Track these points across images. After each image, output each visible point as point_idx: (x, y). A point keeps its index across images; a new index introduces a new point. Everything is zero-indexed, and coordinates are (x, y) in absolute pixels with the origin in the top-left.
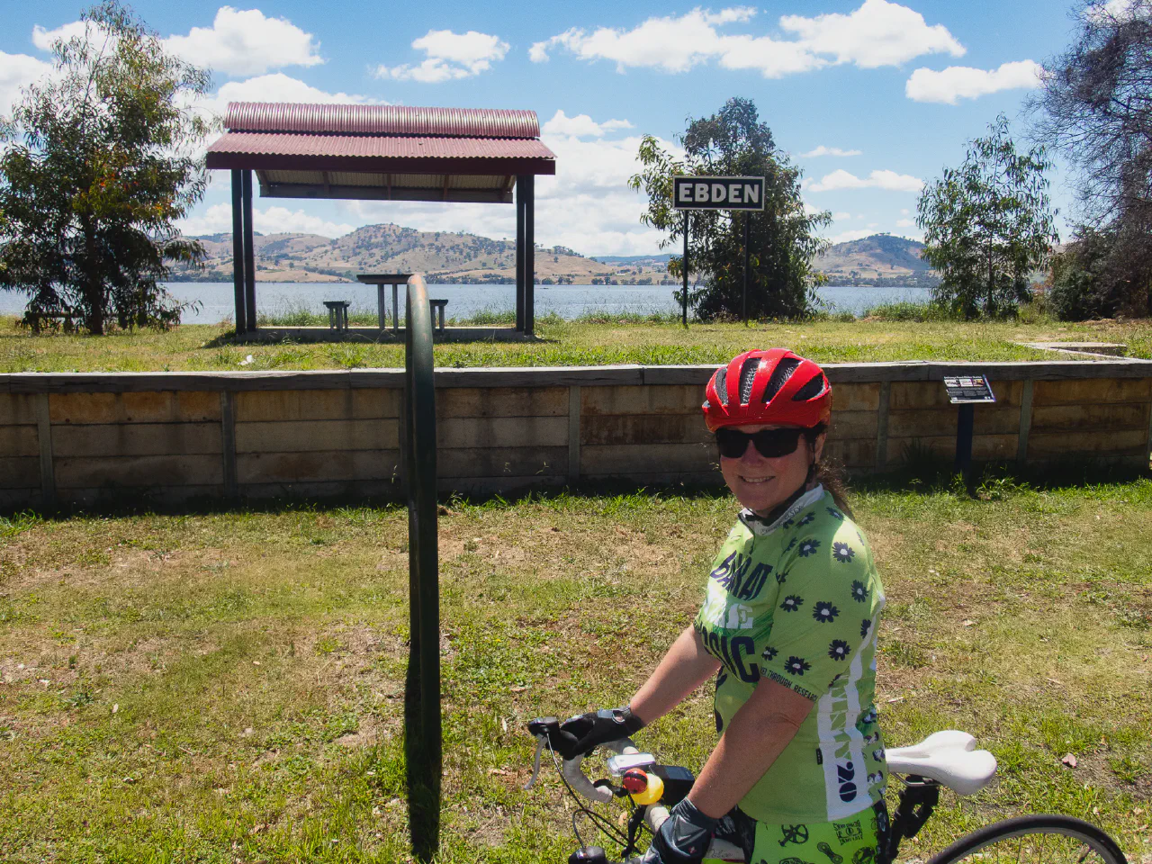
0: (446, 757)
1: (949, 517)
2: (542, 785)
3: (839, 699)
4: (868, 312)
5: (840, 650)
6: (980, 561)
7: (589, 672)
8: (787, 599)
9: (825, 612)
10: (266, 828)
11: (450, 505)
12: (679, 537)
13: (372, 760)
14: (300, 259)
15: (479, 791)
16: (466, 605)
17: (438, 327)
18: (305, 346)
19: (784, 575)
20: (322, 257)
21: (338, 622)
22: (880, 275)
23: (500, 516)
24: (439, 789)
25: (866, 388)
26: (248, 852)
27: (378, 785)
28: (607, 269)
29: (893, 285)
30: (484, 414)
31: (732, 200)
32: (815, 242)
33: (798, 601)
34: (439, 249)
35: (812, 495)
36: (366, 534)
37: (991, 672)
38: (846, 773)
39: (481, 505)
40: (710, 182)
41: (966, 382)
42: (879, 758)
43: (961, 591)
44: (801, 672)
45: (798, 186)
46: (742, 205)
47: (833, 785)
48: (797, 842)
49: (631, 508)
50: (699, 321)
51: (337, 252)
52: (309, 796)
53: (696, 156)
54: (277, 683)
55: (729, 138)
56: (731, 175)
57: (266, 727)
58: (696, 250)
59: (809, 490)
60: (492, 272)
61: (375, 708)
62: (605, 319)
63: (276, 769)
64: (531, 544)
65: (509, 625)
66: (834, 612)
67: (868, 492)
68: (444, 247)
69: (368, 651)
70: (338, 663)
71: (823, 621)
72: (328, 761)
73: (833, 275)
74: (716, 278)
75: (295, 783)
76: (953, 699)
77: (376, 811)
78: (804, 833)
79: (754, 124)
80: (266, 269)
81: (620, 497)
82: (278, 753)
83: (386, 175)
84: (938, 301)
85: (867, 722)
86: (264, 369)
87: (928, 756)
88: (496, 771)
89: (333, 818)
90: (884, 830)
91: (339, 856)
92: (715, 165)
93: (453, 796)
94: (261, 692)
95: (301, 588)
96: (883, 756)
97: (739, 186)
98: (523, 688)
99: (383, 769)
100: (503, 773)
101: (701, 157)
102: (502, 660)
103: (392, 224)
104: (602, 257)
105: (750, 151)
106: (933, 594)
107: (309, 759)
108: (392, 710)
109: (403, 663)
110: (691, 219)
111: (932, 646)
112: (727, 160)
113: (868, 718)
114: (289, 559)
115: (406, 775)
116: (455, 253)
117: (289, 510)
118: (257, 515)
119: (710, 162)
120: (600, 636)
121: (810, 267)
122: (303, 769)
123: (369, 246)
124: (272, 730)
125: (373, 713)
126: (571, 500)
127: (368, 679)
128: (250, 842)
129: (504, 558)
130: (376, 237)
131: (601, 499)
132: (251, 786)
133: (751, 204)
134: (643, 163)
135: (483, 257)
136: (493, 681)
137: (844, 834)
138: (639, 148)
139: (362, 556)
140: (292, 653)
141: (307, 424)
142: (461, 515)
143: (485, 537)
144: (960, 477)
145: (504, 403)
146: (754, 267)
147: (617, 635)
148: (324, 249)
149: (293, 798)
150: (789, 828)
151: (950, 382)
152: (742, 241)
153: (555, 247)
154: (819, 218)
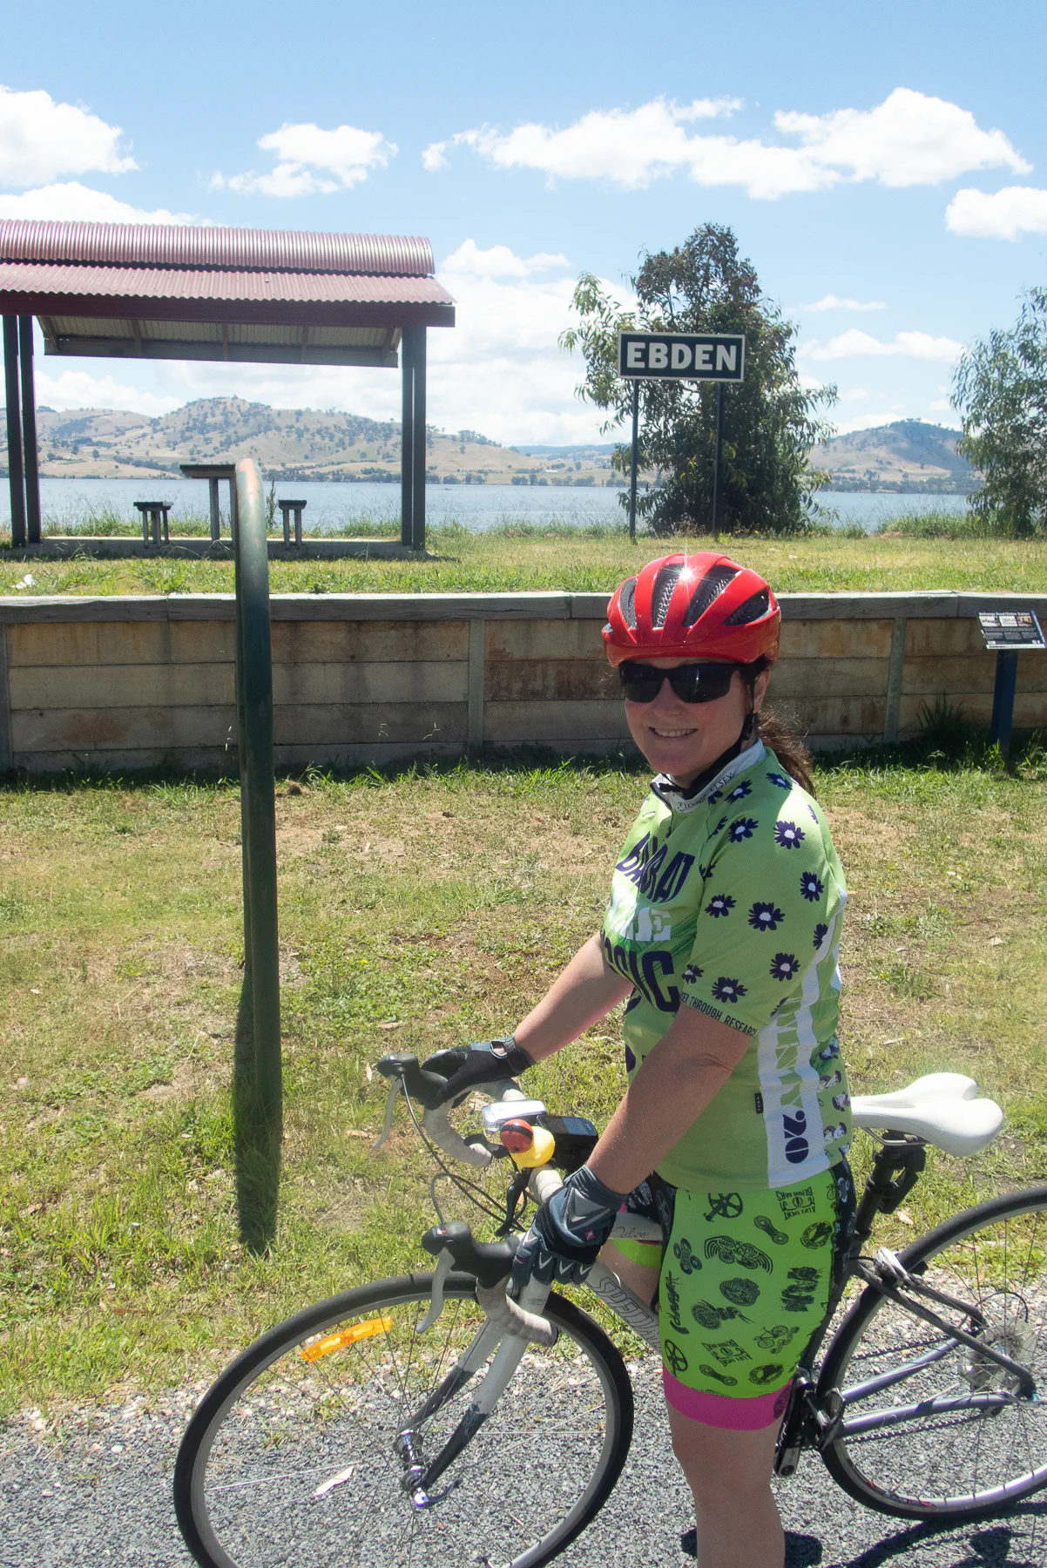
0: (287, 1116)
1: (979, 801)
2: (416, 1152)
3: (786, 1029)
4: (885, 526)
5: (785, 967)
6: (1017, 860)
7: (485, 1003)
8: (714, 899)
9: (765, 916)
10: (44, 1209)
11: (305, 781)
12: (615, 825)
13: (189, 1118)
14: (108, 446)
15: (332, 1159)
16: (322, 914)
17: (293, 539)
18: (106, 562)
19: (711, 867)
20: (138, 442)
21: (148, 937)
22: (905, 476)
23: (374, 795)
24: (278, 1157)
25: (874, 626)
26: (18, 1240)
27: (196, 1152)
28: (533, 463)
29: (923, 491)
30: (353, 657)
31: (699, 366)
32: (814, 428)
33: (729, 902)
34: (300, 434)
35: (749, 755)
36: (190, 819)
37: (1022, 1006)
38: (795, 1126)
39: (347, 781)
40: (669, 341)
41: (1008, 620)
42: (841, 1106)
43: (988, 899)
44: (734, 999)
45: (791, 349)
46: (713, 374)
47: (777, 1142)
48: (728, 1216)
49: (551, 786)
50: (651, 534)
51: (159, 436)
52: (103, 1166)
53: (652, 304)
54: (62, 1018)
55: (697, 280)
56: (701, 331)
57: (45, 1076)
58: (650, 435)
59: (746, 749)
60: (375, 466)
61: (195, 1051)
62: (525, 531)
63: (58, 1132)
64: (415, 833)
65: (379, 941)
66: (777, 916)
67: (872, 767)
68: (308, 430)
69: (187, 975)
70: (146, 991)
71: (763, 929)
72: (129, 1121)
73: (842, 475)
74: (677, 475)
75: (85, 1149)
76: (970, 1041)
77: (192, 1186)
78: (738, 1204)
79: (733, 262)
80: (60, 459)
81: (537, 772)
82: (63, 1110)
83: (220, 326)
84: (979, 511)
85: (825, 1058)
86: (47, 593)
87: (911, 1106)
88: (355, 1133)
89: (134, 1195)
90: (845, 1200)
91: (141, 1244)
92: (678, 318)
93: (297, 1165)
94: (41, 1030)
95: (98, 892)
96: (847, 1103)
97: (710, 348)
98: (395, 1024)
99: (204, 1131)
100: (365, 1135)
101: (658, 306)
102: (369, 987)
103: (236, 398)
104: (526, 448)
105: (726, 299)
106: (951, 903)
107: (104, 1118)
108: (217, 1053)
109: (234, 991)
110: (644, 393)
111: (947, 972)
112: (695, 311)
113: (827, 1052)
114: (83, 853)
115: (234, 1138)
116: (323, 438)
117: (85, 788)
118: (41, 794)
119: (671, 314)
120: (503, 956)
121: (807, 461)
122: (95, 1131)
123: (203, 429)
124: (54, 1079)
125: (192, 1058)
126: (471, 775)
127: (187, 1013)
128: (21, 1226)
129: (377, 853)
130: (213, 415)
131: (511, 774)
132: (24, 1153)
133: (725, 372)
134: (579, 312)
135: (362, 444)
136: (355, 1015)
137: (790, 1206)
138: (574, 292)
139: (183, 849)
140: (84, 978)
141: (106, 669)
142: (320, 796)
143: (352, 824)
144: (997, 748)
145: (381, 642)
146: (729, 461)
147: (526, 955)
148: (141, 432)
149: (82, 1169)
150: (718, 1198)
151: (987, 620)
152: (713, 424)
153: (462, 432)
154: (821, 394)
